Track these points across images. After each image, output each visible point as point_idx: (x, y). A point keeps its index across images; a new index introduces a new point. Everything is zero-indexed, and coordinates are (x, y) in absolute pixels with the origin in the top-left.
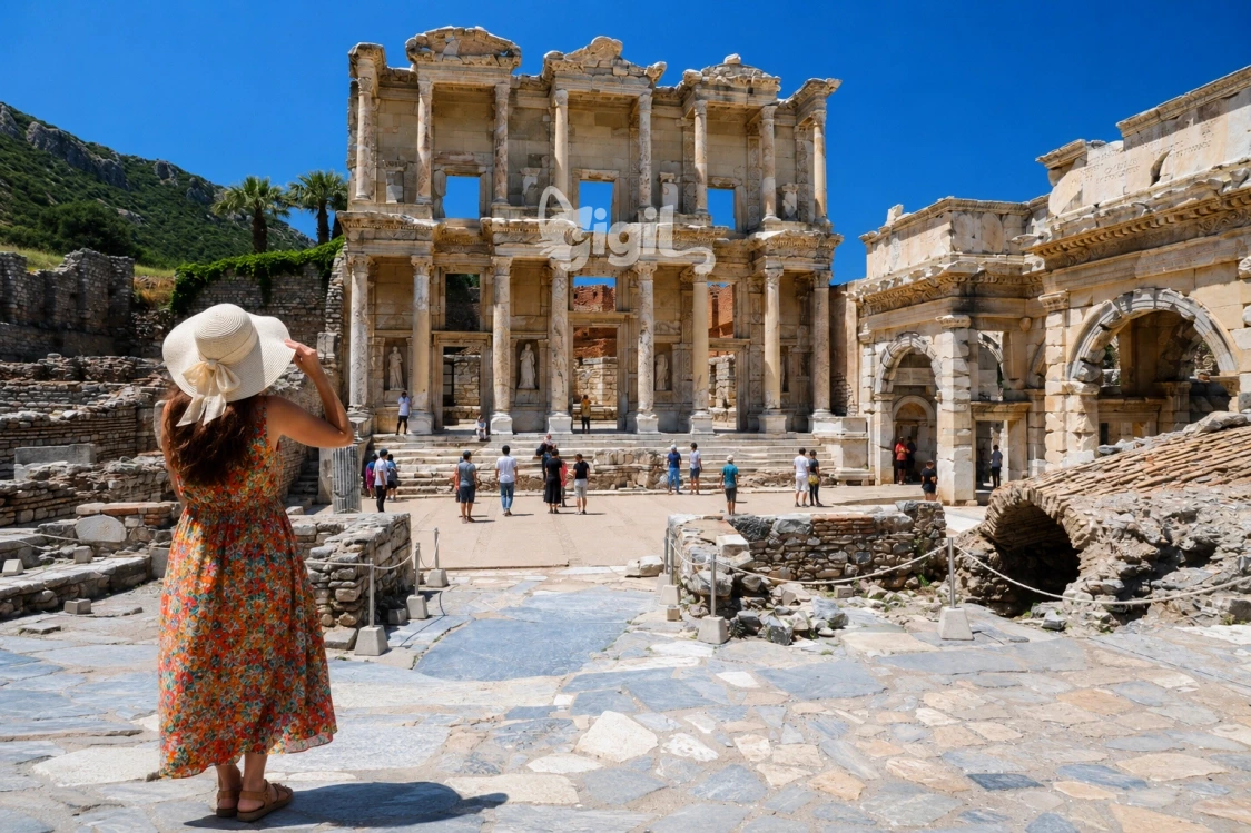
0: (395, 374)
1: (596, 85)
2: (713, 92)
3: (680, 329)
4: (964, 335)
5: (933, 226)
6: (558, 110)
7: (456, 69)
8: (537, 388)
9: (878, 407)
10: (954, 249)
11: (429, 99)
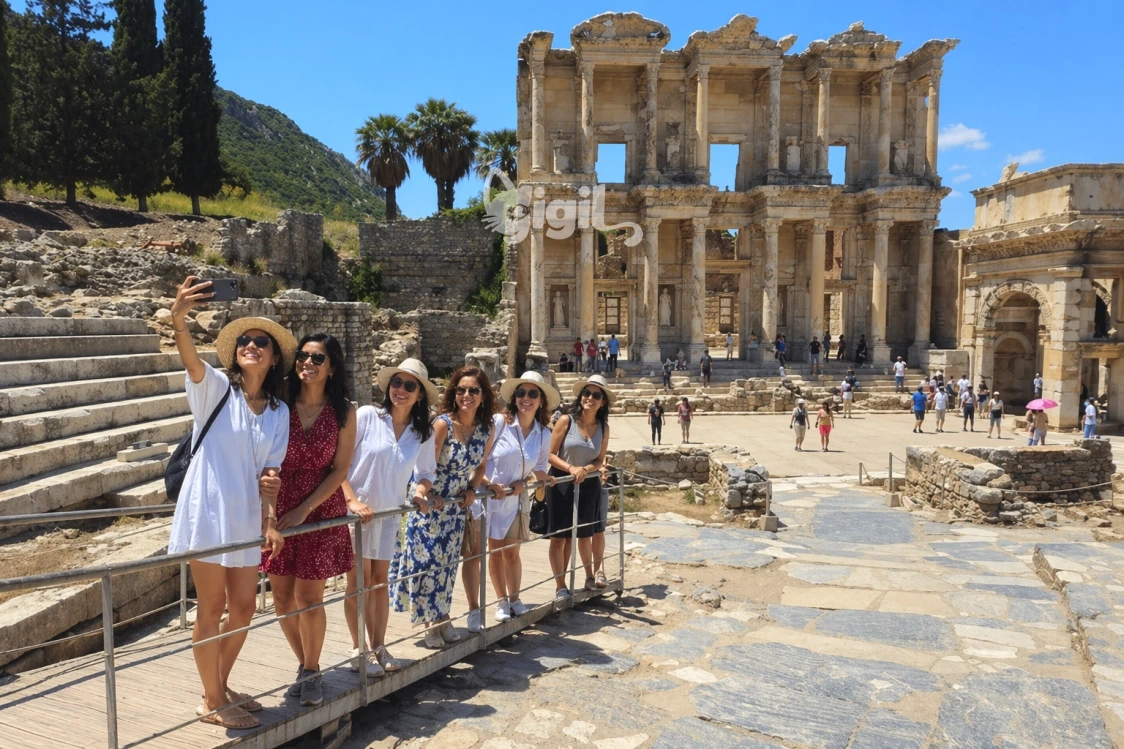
0: (559, 316)
1: (734, 59)
2: (837, 60)
3: (794, 274)
4: (1077, 284)
5: (1053, 187)
6: (699, 84)
7: (613, 52)
8: (673, 324)
9: (980, 342)
10: (1072, 207)
11: (591, 79)
